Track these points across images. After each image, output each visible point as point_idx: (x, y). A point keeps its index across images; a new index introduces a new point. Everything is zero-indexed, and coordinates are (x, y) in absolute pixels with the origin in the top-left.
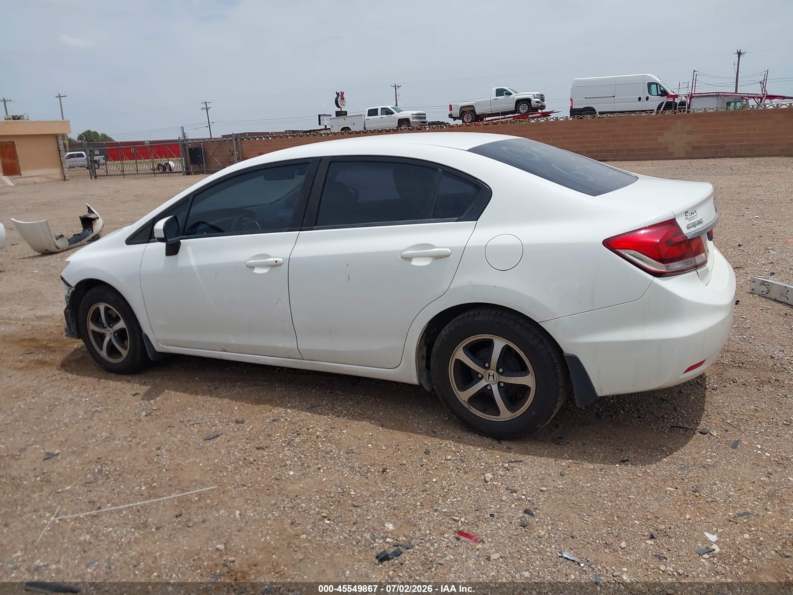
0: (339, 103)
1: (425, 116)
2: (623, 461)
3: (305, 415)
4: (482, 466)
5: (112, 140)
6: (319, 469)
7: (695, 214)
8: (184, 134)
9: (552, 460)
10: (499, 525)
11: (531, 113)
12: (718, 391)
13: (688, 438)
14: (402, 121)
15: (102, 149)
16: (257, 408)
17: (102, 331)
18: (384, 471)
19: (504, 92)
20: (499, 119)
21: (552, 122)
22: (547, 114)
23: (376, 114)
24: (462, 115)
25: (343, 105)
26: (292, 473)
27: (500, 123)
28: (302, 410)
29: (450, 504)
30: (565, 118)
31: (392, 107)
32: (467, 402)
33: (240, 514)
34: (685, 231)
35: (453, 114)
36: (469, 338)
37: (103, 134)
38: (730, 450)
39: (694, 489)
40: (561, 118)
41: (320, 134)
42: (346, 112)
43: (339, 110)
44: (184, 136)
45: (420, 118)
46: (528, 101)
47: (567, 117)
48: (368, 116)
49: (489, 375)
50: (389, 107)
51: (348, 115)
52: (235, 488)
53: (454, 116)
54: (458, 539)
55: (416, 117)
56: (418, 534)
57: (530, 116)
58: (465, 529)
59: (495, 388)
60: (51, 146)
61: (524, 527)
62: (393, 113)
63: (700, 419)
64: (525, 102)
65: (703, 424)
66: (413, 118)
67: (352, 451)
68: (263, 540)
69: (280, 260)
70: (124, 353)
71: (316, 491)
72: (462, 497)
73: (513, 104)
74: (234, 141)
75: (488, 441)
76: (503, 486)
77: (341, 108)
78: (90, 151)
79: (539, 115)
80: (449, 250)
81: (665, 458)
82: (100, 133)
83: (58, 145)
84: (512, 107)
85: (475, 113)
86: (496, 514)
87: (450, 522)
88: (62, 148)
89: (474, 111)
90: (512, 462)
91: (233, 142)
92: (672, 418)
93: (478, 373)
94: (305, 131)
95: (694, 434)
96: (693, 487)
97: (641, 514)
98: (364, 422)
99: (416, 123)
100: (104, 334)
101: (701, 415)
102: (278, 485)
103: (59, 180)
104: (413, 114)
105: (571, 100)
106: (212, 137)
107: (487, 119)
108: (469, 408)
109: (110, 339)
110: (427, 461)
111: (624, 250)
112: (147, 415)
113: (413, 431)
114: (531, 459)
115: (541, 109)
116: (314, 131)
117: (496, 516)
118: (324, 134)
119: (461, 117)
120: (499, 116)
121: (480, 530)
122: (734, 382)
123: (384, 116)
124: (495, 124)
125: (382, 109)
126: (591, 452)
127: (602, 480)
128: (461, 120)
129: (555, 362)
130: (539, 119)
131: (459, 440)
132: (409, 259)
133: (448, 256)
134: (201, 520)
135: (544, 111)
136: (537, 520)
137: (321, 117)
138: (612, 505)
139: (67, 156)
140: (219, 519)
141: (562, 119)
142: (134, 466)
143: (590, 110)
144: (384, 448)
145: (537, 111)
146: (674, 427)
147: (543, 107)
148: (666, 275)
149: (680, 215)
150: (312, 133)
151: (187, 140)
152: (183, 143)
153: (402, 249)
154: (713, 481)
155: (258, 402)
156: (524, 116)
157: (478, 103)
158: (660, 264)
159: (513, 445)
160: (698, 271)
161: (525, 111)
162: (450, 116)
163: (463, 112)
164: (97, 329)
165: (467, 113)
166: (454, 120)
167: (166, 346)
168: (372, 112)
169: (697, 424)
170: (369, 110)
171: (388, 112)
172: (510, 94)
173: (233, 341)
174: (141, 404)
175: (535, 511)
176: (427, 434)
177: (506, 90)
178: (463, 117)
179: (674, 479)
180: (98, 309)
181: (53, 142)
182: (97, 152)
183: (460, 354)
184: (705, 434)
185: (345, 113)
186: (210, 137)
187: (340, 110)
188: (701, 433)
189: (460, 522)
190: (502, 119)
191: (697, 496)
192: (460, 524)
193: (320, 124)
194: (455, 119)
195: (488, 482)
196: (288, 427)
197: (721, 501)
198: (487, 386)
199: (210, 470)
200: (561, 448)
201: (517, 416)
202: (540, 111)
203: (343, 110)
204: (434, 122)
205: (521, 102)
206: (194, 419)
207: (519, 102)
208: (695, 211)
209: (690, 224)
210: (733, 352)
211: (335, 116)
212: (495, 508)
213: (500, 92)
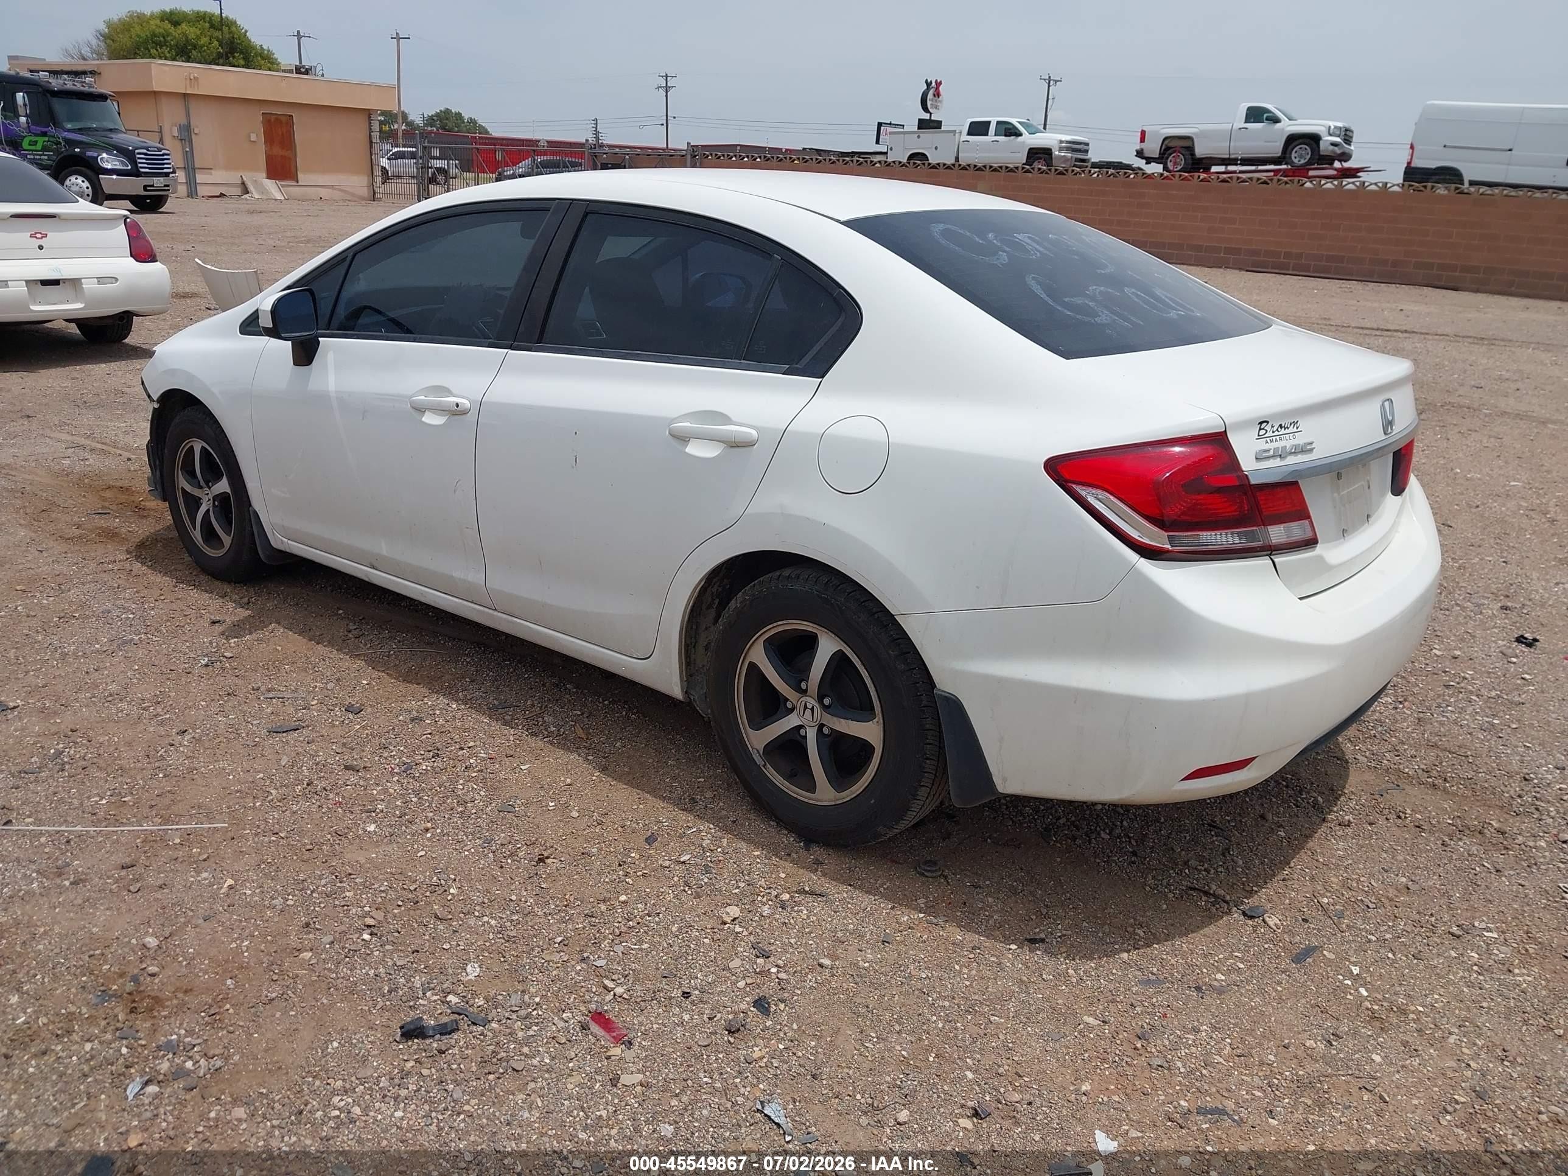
0: (929, 103)
1: (1086, 148)
2: (1032, 941)
3: (479, 722)
4: (738, 887)
5: (487, 132)
6: (427, 830)
7: (1291, 430)
8: (597, 133)
9: (886, 906)
10: (686, 1017)
11: (1316, 166)
12: (1349, 831)
13: (1211, 918)
14: (1037, 153)
15: (444, 148)
16: (404, 688)
17: (196, 492)
18: (542, 860)
19: (1265, 115)
20: (1234, 172)
21: (1350, 190)
22: (1353, 173)
23: (985, 133)
24: (1164, 154)
25: (936, 107)
26: (372, 828)
27: (1235, 180)
28: (478, 709)
29: (620, 954)
30: (1380, 185)
31: (1019, 122)
32: (761, 753)
33: (231, 887)
34: (1247, 463)
35: (1145, 151)
36: (775, 624)
37: (471, 119)
38: (1286, 963)
39: (1139, 1032)
40: (1371, 184)
41: (872, 162)
42: (941, 122)
43: (926, 116)
44: (598, 139)
45: (1074, 150)
46: (1313, 139)
47: (1386, 183)
48: (969, 133)
49: (806, 707)
50: (1014, 121)
51: (943, 129)
52: (257, 834)
53: (1147, 155)
54: (584, 1027)
55: (1067, 149)
56: (515, 1000)
57: (1311, 173)
58: (611, 1009)
59: (811, 735)
60: (356, 132)
61: (730, 1032)
62: (1020, 135)
63: (1266, 883)
64: (1308, 141)
65: (1261, 898)
66: (1061, 149)
67: (510, 809)
68: (234, 945)
69: (465, 403)
70: (227, 540)
71: (391, 873)
72: (652, 944)
73: (1278, 144)
74: (689, 157)
75: (788, 839)
76: (752, 938)
77: (931, 114)
78: (425, 148)
79: (1335, 173)
80: (754, 433)
81: (1128, 951)
82: (466, 116)
83: (371, 132)
84: (1276, 148)
85: (1193, 154)
86: (697, 992)
87: (594, 990)
88: (376, 136)
89: (1190, 149)
90: (802, 892)
91: (686, 159)
92: (1205, 870)
93: (787, 700)
94: (841, 153)
95: (1229, 912)
96: (1142, 1027)
97: (988, 1062)
98: (573, 757)
99: (1065, 158)
100: (200, 499)
101: (1274, 875)
102: (332, 845)
103: (364, 199)
104: (1061, 142)
105: (1412, 147)
106: (670, 146)
107: (1214, 169)
108: (764, 766)
109: (208, 511)
110: (638, 857)
111: (1091, 490)
112: (207, 665)
113: (653, 792)
114: (845, 895)
115: (1340, 161)
116: (860, 154)
117: (693, 998)
118: (880, 162)
119: (1161, 159)
120: (1236, 165)
121: (642, 1018)
122: (1399, 817)
123: (1002, 139)
124: (1224, 181)
125: (998, 123)
126: (980, 905)
127: (960, 971)
128: (1161, 166)
129: (924, 703)
130: (1323, 182)
131: (730, 827)
132: (683, 438)
133: (750, 444)
134: (160, 882)
135: (1346, 165)
136: (769, 1023)
137: (882, 128)
138: (943, 1027)
139: (393, 154)
140: (190, 887)
141: (1373, 187)
142: (119, 758)
143: (1450, 175)
144: (575, 814)
145: (1332, 164)
146: (1194, 889)
147: (1345, 157)
148: (1168, 555)
149: (1243, 425)
150: (856, 158)
151: (602, 146)
152: (594, 151)
153: (674, 414)
154: (1196, 1024)
155: (408, 677)
156: (1300, 171)
157: (1203, 134)
158: (1156, 529)
159: (831, 860)
160: (1276, 560)
161: (1303, 161)
162: (1140, 154)
163: (1168, 148)
164: (188, 488)
165: (1174, 152)
166: (1147, 163)
167: (286, 540)
168: (978, 129)
169: (1251, 893)
170: (971, 123)
171: (1009, 131)
172: (1277, 120)
173: (384, 552)
174: (211, 643)
175: (776, 1005)
176: (678, 803)
177: (1268, 111)
178: (1167, 158)
179: (1114, 1001)
180: (192, 449)
181: (362, 122)
182: (436, 152)
183: (758, 654)
184: (1252, 917)
185: (937, 125)
186: (665, 146)
187: (928, 118)
188: (1244, 914)
189: (612, 993)
190: (1241, 172)
191: (1136, 1049)
192: (610, 997)
193: (877, 142)
194: (1149, 160)
195: (725, 923)
196: (427, 738)
197: (1182, 1070)
198: (801, 727)
199: (238, 791)
200: (923, 883)
201: (845, 800)
202: (1337, 164)
203: (933, 118)
204: (1111, 162)
205: (1301, 141)
206: (281, 688)
207: (1293, 140)
208: (1295, 423)
209: (1268, 451)
210: (1445, 750)
211: (916, 129)
212: (702, 980)
213: (1255, 114)
